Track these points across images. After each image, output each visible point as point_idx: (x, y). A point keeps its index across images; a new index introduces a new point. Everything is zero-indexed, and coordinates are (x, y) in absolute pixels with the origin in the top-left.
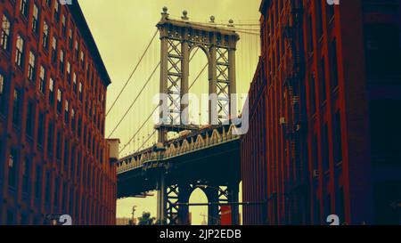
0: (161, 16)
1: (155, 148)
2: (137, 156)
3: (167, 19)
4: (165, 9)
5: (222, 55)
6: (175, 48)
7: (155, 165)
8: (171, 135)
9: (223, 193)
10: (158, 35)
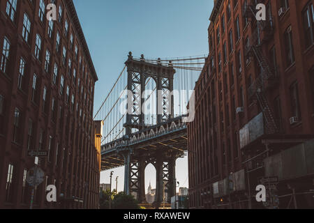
0: (128, 57)
1: (124, 138)
2: (112, 143)
3: (131, 59)
4: (130, 53)
5: (165, 82)
6: (136, 77)
7: (123, 149)
8: (134, 130)
9: (165, 166)
10: (126, 69)
